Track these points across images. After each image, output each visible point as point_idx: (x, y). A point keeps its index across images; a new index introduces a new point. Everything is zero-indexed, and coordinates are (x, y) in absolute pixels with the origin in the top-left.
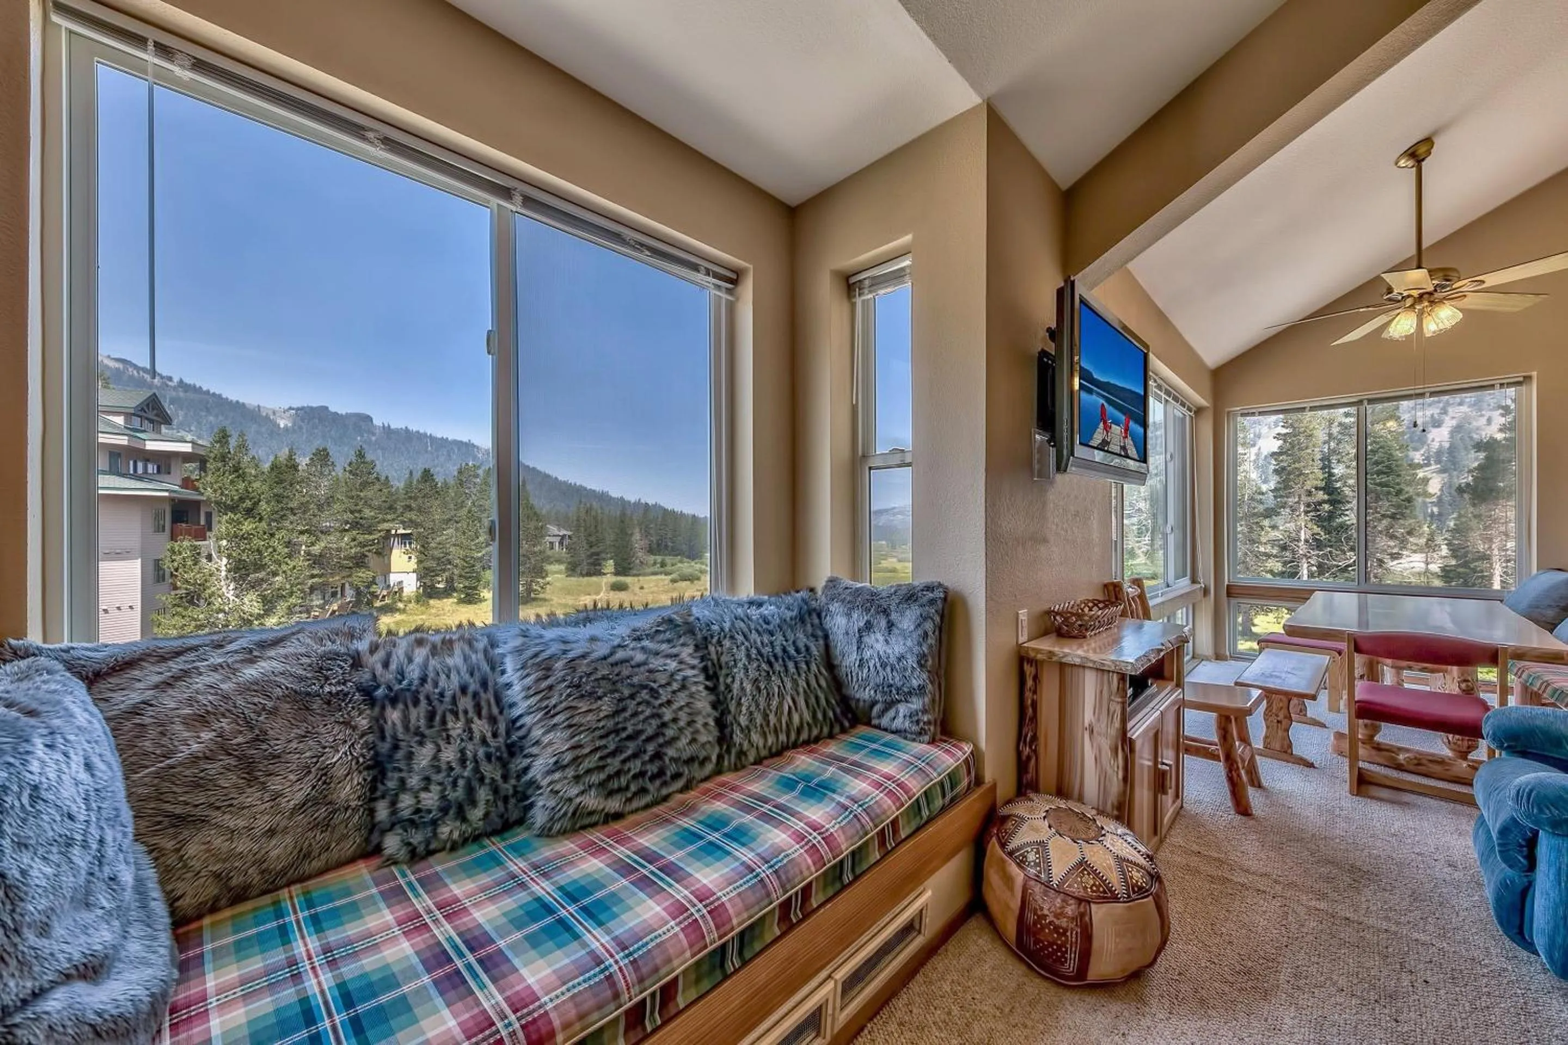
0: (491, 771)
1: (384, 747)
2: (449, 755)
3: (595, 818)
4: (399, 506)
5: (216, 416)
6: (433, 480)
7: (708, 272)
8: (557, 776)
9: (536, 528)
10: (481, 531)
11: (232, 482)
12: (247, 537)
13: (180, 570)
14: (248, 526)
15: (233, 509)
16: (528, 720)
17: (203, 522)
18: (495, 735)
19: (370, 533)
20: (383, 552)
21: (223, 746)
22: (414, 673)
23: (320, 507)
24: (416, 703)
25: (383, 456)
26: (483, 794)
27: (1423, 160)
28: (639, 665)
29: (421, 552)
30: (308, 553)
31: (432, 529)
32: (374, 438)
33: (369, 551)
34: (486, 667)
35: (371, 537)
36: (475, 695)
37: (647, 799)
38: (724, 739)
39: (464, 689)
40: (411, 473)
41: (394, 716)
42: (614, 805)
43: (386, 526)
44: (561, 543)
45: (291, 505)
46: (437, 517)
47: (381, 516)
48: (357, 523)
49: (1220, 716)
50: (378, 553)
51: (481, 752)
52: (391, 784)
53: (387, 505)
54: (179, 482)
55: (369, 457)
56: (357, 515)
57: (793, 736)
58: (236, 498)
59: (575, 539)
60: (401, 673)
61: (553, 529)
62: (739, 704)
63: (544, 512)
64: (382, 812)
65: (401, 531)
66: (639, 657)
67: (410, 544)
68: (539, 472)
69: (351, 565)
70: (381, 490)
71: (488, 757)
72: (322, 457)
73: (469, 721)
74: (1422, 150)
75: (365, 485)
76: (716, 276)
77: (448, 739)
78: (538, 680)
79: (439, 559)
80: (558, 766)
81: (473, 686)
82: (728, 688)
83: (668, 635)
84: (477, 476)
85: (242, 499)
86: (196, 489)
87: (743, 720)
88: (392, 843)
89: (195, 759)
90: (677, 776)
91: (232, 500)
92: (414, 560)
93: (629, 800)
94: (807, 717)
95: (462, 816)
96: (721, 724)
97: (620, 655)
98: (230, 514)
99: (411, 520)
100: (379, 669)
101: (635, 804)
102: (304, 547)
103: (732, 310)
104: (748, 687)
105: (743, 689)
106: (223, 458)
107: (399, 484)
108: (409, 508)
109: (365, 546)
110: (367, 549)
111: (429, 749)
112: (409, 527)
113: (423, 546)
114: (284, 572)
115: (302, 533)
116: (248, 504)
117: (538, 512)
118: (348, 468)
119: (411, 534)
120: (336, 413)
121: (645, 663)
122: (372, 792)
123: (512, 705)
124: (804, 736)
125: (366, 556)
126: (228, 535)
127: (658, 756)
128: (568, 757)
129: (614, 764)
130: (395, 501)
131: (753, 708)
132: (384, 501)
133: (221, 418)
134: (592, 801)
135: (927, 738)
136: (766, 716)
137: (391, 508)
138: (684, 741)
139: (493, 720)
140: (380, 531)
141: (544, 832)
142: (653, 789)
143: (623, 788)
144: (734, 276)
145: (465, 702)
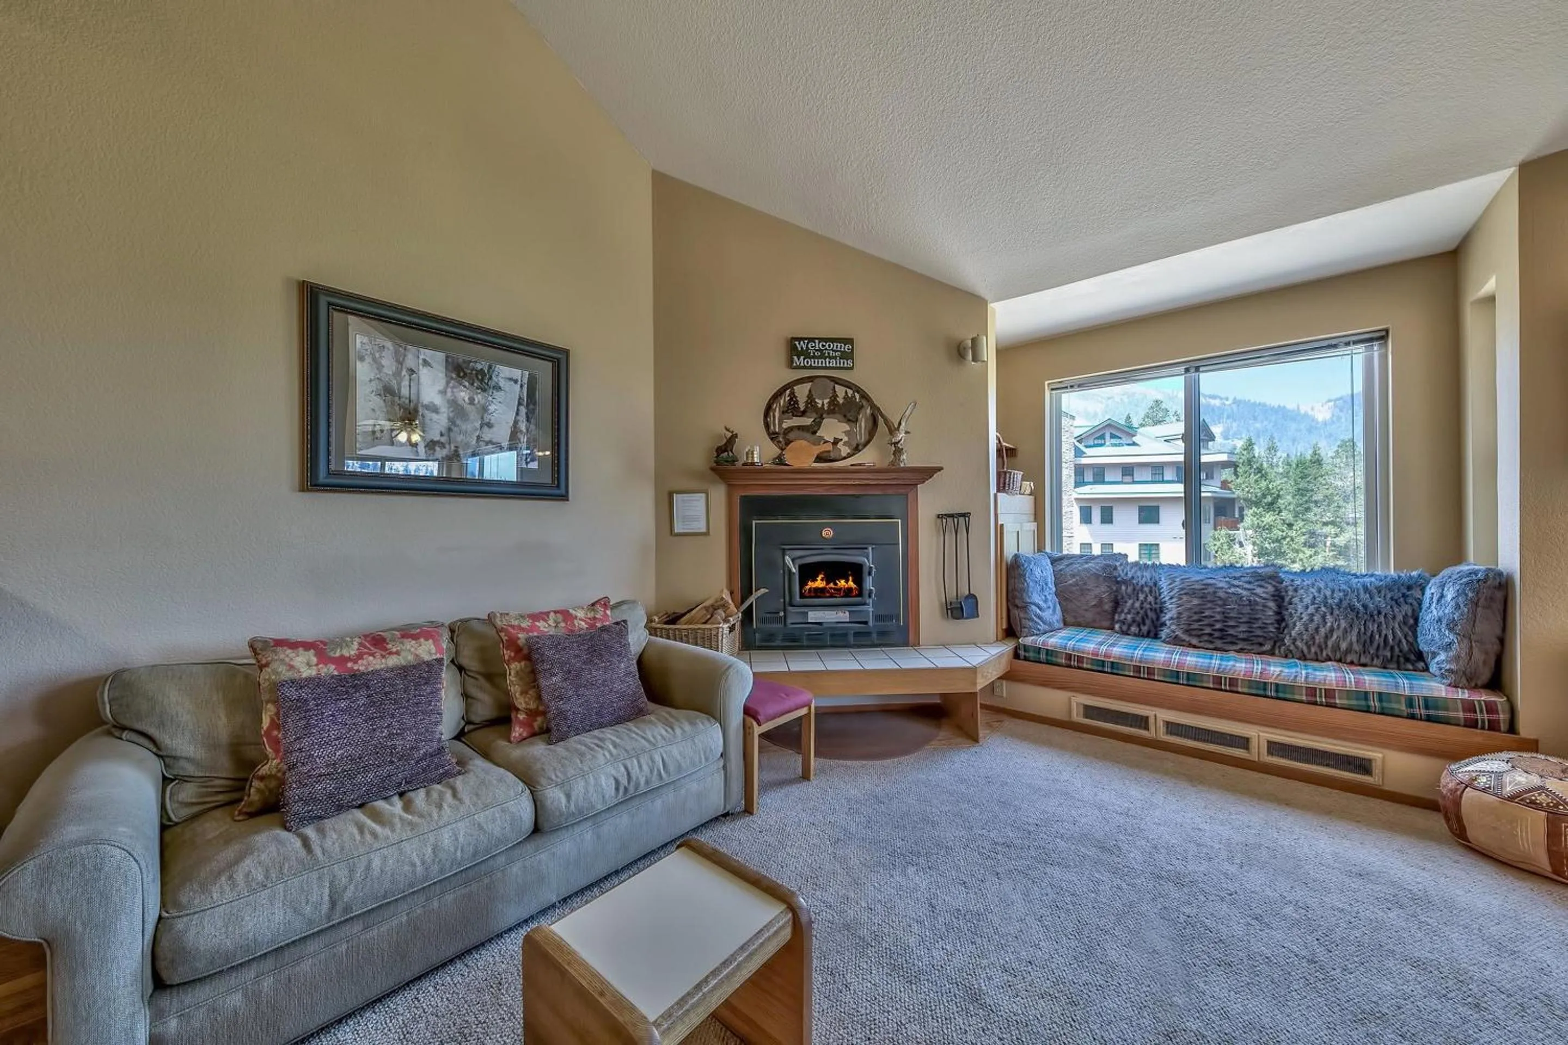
0: (1151, 614)
1: (1118, 597)
2: (1138, 605)
3: (1184, 643)
5: (1262, 422)
8: (1172, 622)
11: (1256, 481)
12: (1269, 528)
13: (1219, 553)
14: (1269, 518)
15: (1257, 504)
16: (1166, 599)
17: (1237, 516)
18: (1155, 603)
21: (1076, 584)
24: (1130, 585)
26: (1148, 622)
34: (1155, 579)
36: (1151, 587)
37: (1211, 646)
38: (1277, 640)
39: (1147, 584)
41: (1123, 588)
42: (1194, 641)
45: (1315, 498)
51: (1149, 607)
52: (1119, 609)
54: (1219, 485)
57: (1339, 655)
58: (1259, 494)
60: (1128, 575)
62: (1295, 625)
64: (1116, 617)
71: (1151, 609)
73: (1146, 596)
77: (1138, 600)
78: (1170, 584)
80: (1171, 619)
81: (1150, 584)
82: (1290, 614)
85: (1264, 496)
86: (1230, 489)
87: (1295, 634)
88: (1117, 626)
89: (1071, 585)
90: (1234, 643)
91: (1256, 497)
93: (1200, 642)
95: (1139, 627)
96: (1278, 631)
97: (1209, 581)
98: (1254, 508)
100: (1121, 573)
101: (1202, 644)
104: (1306, 617)
105: (1302, 618)
106: (1249, 462)
111: (1132, 601)
114: (1301, 560)
115: (1325, 524)
116: (1269, 499)
121: (1224, 588)
122: (1114, 609)
123: (1162, 593)
126: (1252, 526)
127: (1223, 630)
128: (1177, 617)
129: (1196, 626)
131: (1303, 629)
133: (1266, 423)
134: (1185, 637)
138: (1244, 629)
139: (1155, 598)
141: (1164, 641)
142: (1219, 643)
143: (1199, 636)
144: (1383, 333)
145: (1146, 589)
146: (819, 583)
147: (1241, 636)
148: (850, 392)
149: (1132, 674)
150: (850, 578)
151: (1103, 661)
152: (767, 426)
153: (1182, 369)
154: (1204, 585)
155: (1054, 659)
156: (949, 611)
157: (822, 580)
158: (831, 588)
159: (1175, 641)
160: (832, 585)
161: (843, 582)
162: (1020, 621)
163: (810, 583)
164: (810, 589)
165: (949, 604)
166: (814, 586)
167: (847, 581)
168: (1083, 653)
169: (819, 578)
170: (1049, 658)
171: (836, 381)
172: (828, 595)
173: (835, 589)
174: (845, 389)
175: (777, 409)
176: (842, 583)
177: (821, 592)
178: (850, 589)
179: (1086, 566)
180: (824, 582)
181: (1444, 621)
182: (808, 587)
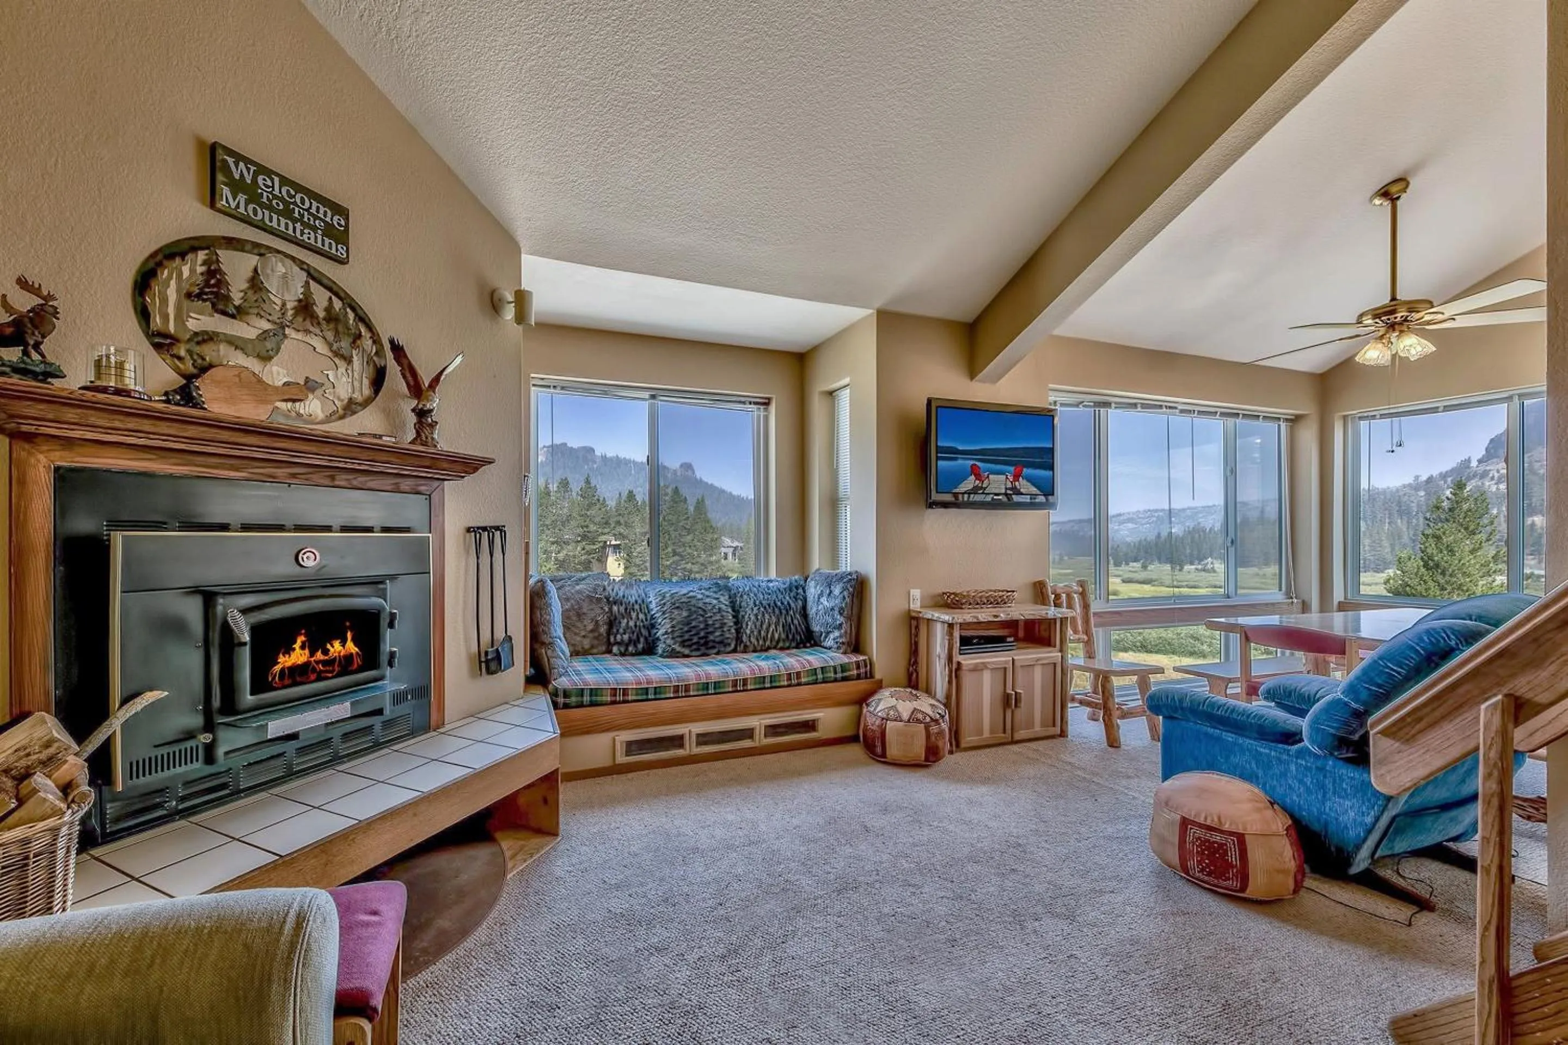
0: (645, 632)
1: (612, 618)
2: (632, 624)
3: (678, 655)
4: (612, 521)
6: (635, 500)
7: (750, 403)
8: (666, 636)
9: (712, 540)
10: (669, 542)
16: (657, 615)
18: (646, 620)
19: (594, 544)
20: (602, 560)
22: (621, 594)
23: (563, 524)
24: (622, 604)
25: (602, 480)
26: (642, 640)
27: (1398, 198)
28: (699, 600)
29: (627, 560)
30: (556, 559)
31: (635, 540)
32: (595, 466)
33: (593, 558)
34: (643, 595)
35: (592, 547)
36: (640, 605)
38: (738, 639)
39: (636, 602)
40: (620, 494)
41: (615, 608)
42: (687, 652)
43: (603, 538)
44: (734, 554)
45: (546, 521)
46: (638, 530)
47: (600, 530)
48: (585, 535)
49: (1096, 677)
50: (599, 560)
51: (642, 624)
52: (615, 630)
53: (604, 521)
55: (593, 483)
56: (585, 529)
57: (774, 643)
59: (745, 550)
60: (617, 594)
61: (727, 541)
62: (747, 625)
63: (719, 525)
64: (612, 639)
65: (613, 542)
66: (700, 596)
67: (620, 553)
68: (716, 488)
69: (582, 569)
70: (600, 509)
71: (644, 626)
72: (564, 484)
73: (638, 614)
74: (1394, 189)
75: (590, 506)
76: (756, 403)
77: (631, 619)
78: (660, 600)
79: (639, 566)
80: (666, 633)
81: (639, 601)
82: (743, 617)
83: (715, 589)
84: (666, 494)
87: (748, 632)
88: (615, 649)
90: (714, 647)
92: (622, 566)
93: (691, 651)
94: (783, 636)
95: (635, 646)
96: (738, 631)
97: (691, 594)
99: (620, 534)
100: (611, 592)
102: (553, 555)
103: (766, 419)
104: (753, 618)
105: (750, 619)
107: (612, 503)
108: (618, 523)
109: (590, 554)
110: (592, 556)
111: (625, 621)
112: (620, 539)
113: (628, 555)
115: (552, 543)
117: (714, 525)
118: (580, 493)
119: (620, 545)
120: (572, 448)
121: (702, 599)
122: (609, 633)
123: (652, 610)
124: (781, 644)
125: (591, 562)
127: (705, 637)
128: (670, 630)
129: (686, 637)
130: (609, 517)
131: (753, 627)
132: (603, 518)
134: (678, 648)
135: (841, 651)
136: (760, 632)
137: (606, 523)
138: (717, 634)
139: (646, 615)
140: (600, 542)
141: (661, 656)
142: (703, 649)
143: (690, 646)
144: (767, 401)
145: (637, 607)
146: (298, 656)
147: (717, 639)
148: (337, 304)
149: (672, 695)
150: (349, 635)
151: (647, 689)
152: (144, 314)
153: (646, 395)
154: (688, 598)
155: (599, 699)
156: (483, 665)
157: (303, 647)
158: (317, 662)
159: (673, 654)
160: (319, 655)
161: (337, 644)
162: (548, 660)
163: (281, 659)
164: (282, 670)
165: (483, 655)
166: (289, 664)
167: (343, 643)
168: (627, 684)
169: (297, 646)
170: (594, 698)
171: (313, 275)
172: (313, 677)
173: (325, 663)
174: (329, 294)
175: (173, 283)
176: (336, 648)
177: (301, 675)
178: (349, 658)
179: (578, 588)
180: (307, 651)
181: (837, 609)
182: (277, 668)
